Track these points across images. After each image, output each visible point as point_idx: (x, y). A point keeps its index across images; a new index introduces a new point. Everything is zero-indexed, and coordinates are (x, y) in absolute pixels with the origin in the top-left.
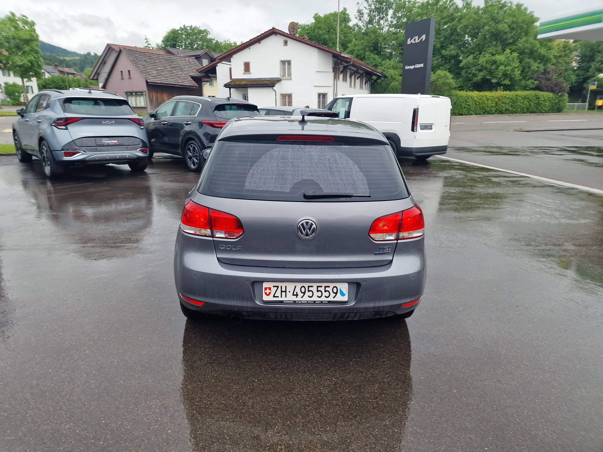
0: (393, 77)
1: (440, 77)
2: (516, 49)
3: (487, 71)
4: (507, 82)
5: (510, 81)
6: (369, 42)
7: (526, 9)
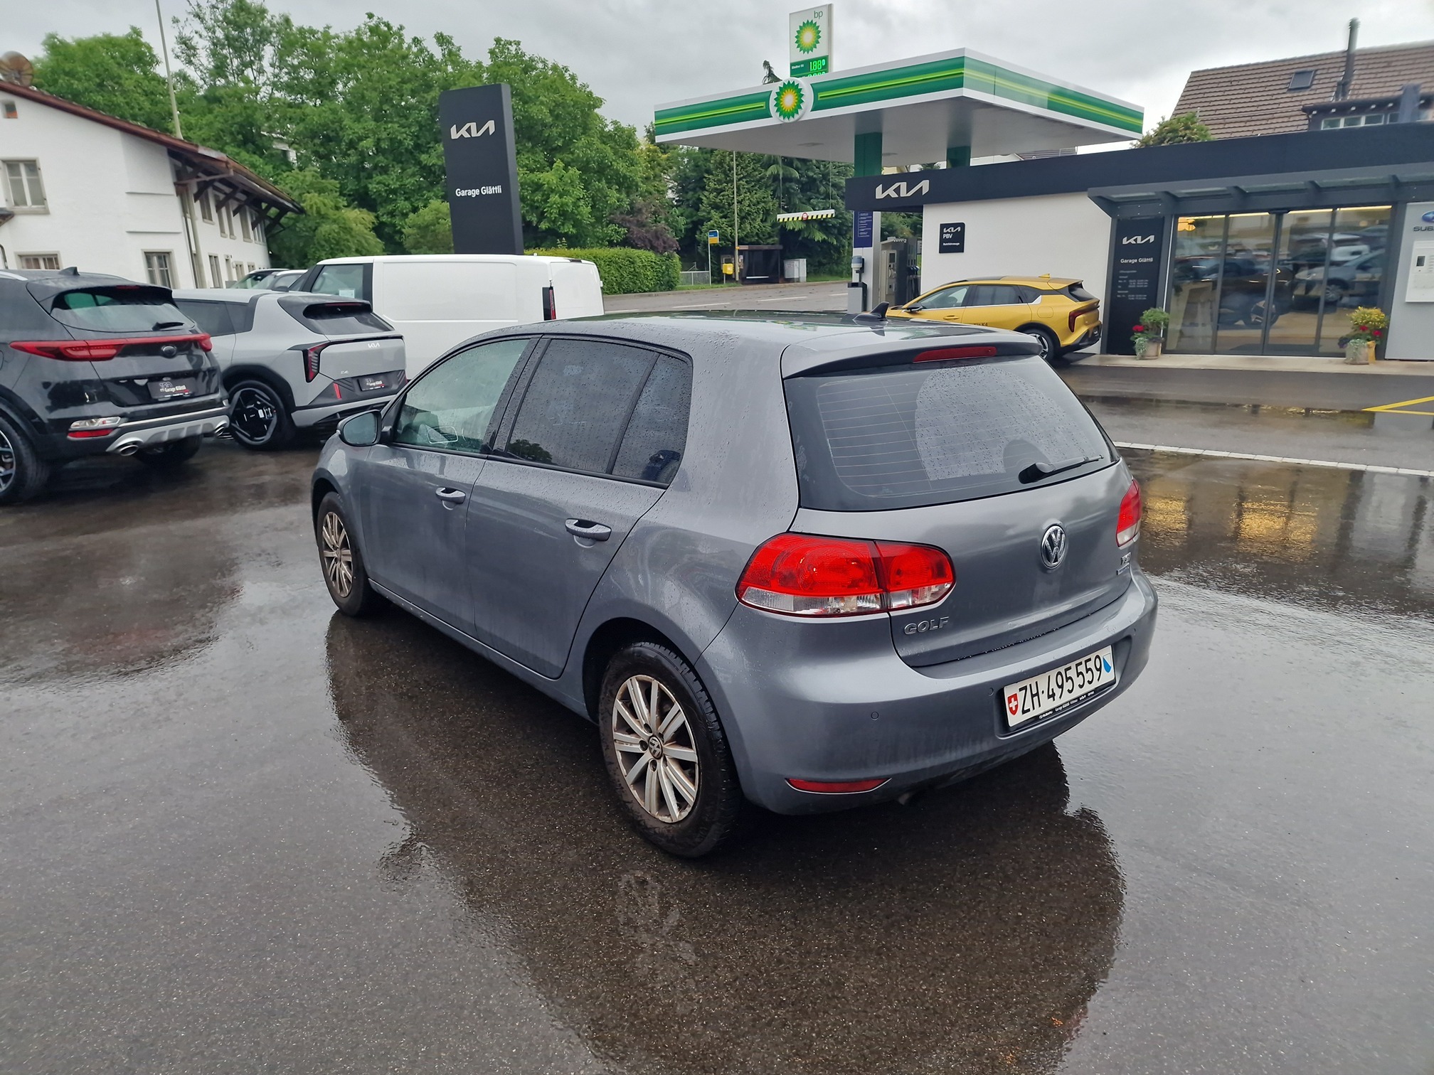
0: (323, 213)
1: (440, 215)
2: (573, 160)
3: (527, 205)
4: (569, 229)
5: (573, 227)
6: (226, 121)
7: (573, 78)
